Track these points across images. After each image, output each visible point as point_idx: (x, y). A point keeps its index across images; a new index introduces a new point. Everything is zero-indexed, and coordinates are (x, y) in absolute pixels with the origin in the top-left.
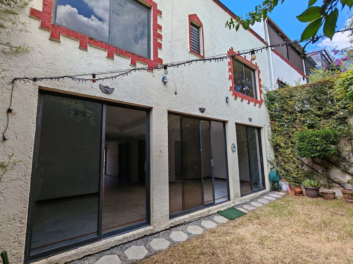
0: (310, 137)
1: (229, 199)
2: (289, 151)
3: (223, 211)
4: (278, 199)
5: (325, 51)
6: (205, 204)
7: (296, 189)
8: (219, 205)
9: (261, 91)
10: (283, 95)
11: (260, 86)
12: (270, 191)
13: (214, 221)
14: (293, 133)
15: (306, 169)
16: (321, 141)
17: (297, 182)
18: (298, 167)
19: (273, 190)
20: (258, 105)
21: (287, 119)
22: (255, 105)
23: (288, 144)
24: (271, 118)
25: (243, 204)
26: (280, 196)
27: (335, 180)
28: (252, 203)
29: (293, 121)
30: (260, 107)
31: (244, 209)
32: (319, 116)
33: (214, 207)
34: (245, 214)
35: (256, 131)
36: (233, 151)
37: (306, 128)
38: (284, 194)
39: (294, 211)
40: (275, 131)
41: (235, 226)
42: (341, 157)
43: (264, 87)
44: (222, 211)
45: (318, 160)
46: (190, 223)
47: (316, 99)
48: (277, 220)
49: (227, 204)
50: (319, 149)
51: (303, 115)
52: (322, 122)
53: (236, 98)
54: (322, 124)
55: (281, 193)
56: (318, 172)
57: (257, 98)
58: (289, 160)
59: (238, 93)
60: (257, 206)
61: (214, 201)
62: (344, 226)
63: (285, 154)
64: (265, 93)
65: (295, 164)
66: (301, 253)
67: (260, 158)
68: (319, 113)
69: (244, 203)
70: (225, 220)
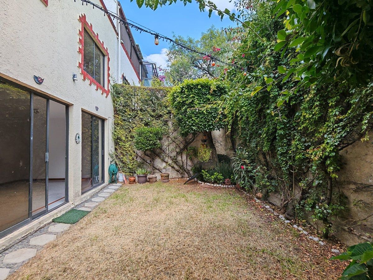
0: (146, 133)
1: (67, 201)
2: (127, 145)
3: (61, 217)
4: (117, 190)
5: (155, 64)
6: (33, 214)
7: (131, 178)
8: (55, 211)
9: (109, 81)
10: (128, 91)
11: (109, 75)
12: (109, 184)
13: (51, 233)
14: (133, 128)
15: (139, 160)
16: (153, 137)
17: (132, 172)
18: (133, 159)
19: (111, 183)
20: (105, 95)
21: (129, 115)
22: (102, 94)
23: (128, 138)
24: (114, 111)
25: (83, 202)
26: (118, 187)
27: (157, 167)
28: (93, 199)
29: (134, 118)
30: (106, 97)
31: (86, 207)
32: (152, 116)
33: (47, 215)
34: (88, 212)
35: (100, 123)
36: (77, 142)
37: (143, 125)
38: (121, 184)
39: (133, 197)
40: (118, 124)
41: (82, 228)
42: (162, 150)
43: (112, 78)
44: (59, 217)
45: (148, 152)
46: (7, 250)
47: (152, 102)
48: (123, 209)
49: (65, 207)
50: (151, 143)
51: (142, 113)
52: (154, 122)
53: (84, 79)
54: (154, 124)
55: (118, 184)
56: (147, 162)
57: (104, 86)
58: (126, 153)
59: (87, 74)
60: (99, 201)
61: (47, 208)
62: (167, 199)
63: (125, 147)
64: (112, 84)
65: (131, 156)
66: (150, 228)
67: (102, 151)
68: (153, 114)
69: (85, 201)
70: (66, 227)
